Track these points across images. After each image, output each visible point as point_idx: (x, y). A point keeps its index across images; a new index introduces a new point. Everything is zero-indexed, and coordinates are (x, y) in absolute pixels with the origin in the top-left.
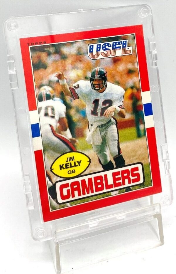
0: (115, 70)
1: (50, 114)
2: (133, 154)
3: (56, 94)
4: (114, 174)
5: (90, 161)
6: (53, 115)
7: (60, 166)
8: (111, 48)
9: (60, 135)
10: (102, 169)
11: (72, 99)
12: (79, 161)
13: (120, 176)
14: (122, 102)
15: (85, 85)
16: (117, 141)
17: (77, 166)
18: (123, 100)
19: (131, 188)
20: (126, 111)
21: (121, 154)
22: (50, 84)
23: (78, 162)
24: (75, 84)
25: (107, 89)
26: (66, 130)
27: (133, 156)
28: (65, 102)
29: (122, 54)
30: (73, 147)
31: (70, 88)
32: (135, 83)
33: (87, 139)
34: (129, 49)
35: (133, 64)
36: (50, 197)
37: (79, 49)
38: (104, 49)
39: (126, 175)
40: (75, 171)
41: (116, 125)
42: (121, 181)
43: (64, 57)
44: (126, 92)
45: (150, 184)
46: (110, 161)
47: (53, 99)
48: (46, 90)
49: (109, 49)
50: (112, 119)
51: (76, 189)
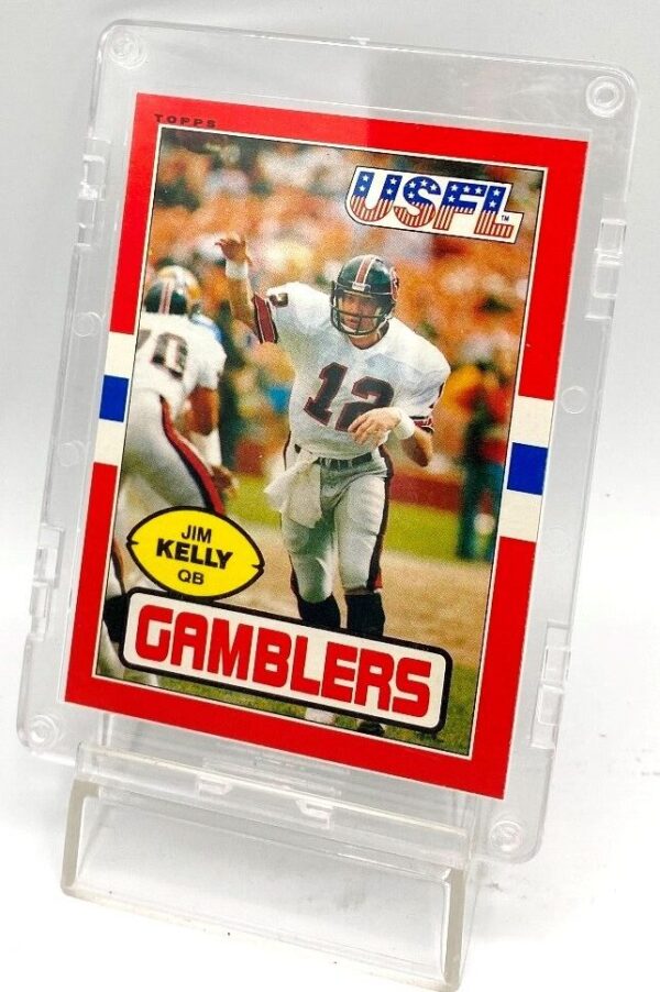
0: (435, 283)
1: (171, 361)
2: (423, 608)
3: (205, 303)
4: (334, 651)
5: (261, 567)
6: (178, 369)
7: (161, 541)
8: (437, 200)
9: (185, 441)
10: (296, 615)
11: (253, 335)
12: (224, 553)
13: (355, 666)
14: (431, 407)
15: (309, 305)
16: (374, 539)
17: (215, 565)
18: (435, 399)
19: (384, 726)
20: (438, 446)
21: (379, 590)
22: (194, 263)
23: (219, 552)
24: (277, 291)
25: (384, 340)
26: (206, 432)
27: (423, 617)
28: (226, 340)
29: (475, 233)
30: (217, 496)
31: (256, 299)
32: (497, 352)
34: (507, 219)
35: (511, 280)
36: (102, 628)
37: (320, 173)
38: (411, 196)
39: (376, 670)
40: (205, 579)
41: (387, 480)
42: (352, 685)
43: (260, 188)
44: (456, 374)
45: (461, 746)
46: (332, 597)
47: (190, 318)
48: (177, 280)
49: (430, 203)
50: (376, 453)
51: (190, 641)
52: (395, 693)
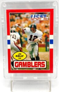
0: (40, 25)
4: (35, 63)
5: (27, 56)
6: (15, 38)
7: (16, 55)
8: (39, 17)
9: (17, 45)
13: (37, 64)
15: (28, 29)
17: (22, 57)
19: (41, 69)
20: (43, 41)
21: (39, 56)
22: (15, 27)
23: (22, 55)
24: (24, 29)
26: (19, 44)
27: (43, 58)
33: (26, 48)
34: (47, 18)
35: (48, 24)
37: (27, 16)
39: (39, 64)
41: (38, 45)
42: (37, 65)
43: (21, 18)
46: (34, 57)
52: (42, 65)
